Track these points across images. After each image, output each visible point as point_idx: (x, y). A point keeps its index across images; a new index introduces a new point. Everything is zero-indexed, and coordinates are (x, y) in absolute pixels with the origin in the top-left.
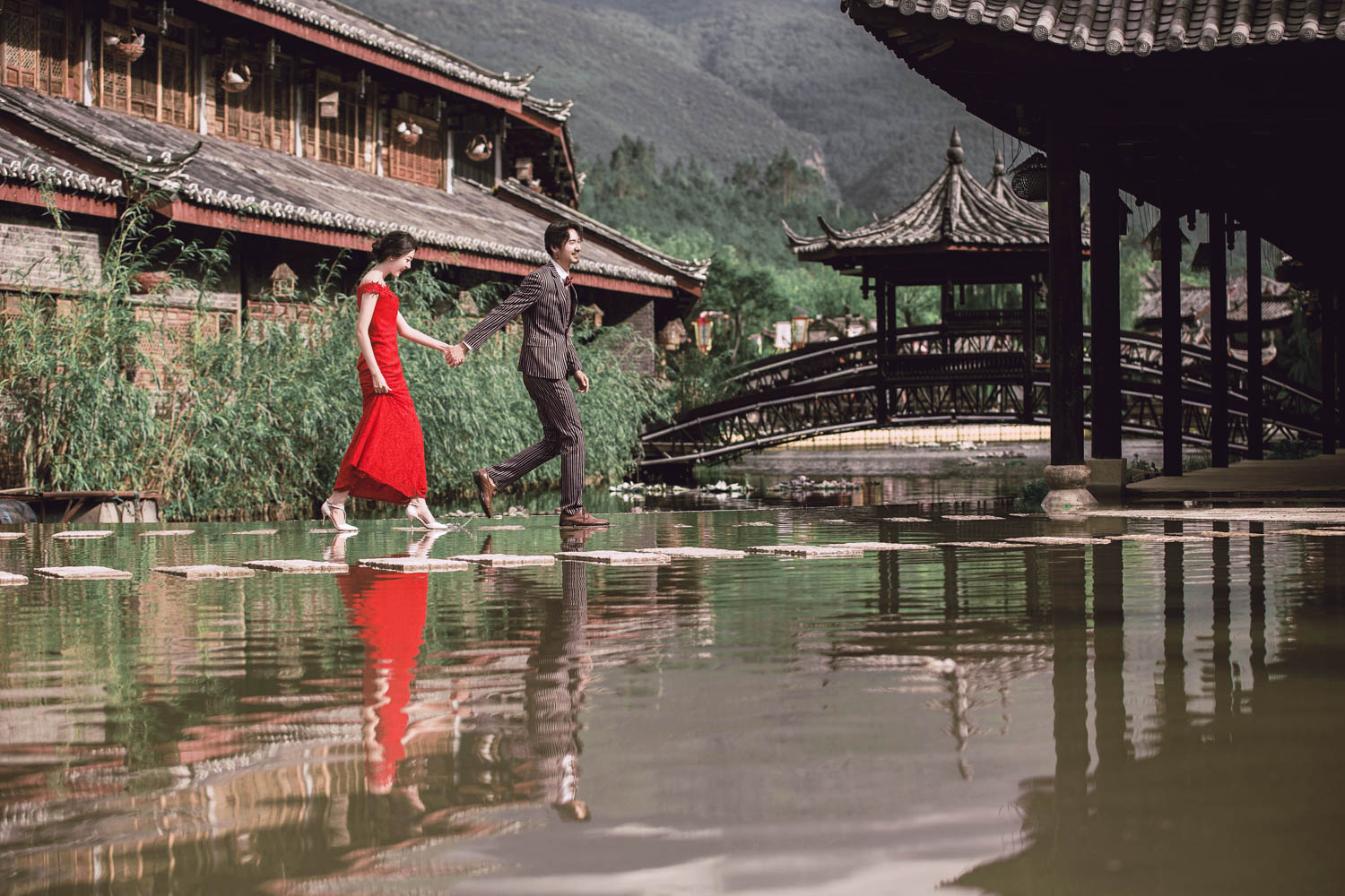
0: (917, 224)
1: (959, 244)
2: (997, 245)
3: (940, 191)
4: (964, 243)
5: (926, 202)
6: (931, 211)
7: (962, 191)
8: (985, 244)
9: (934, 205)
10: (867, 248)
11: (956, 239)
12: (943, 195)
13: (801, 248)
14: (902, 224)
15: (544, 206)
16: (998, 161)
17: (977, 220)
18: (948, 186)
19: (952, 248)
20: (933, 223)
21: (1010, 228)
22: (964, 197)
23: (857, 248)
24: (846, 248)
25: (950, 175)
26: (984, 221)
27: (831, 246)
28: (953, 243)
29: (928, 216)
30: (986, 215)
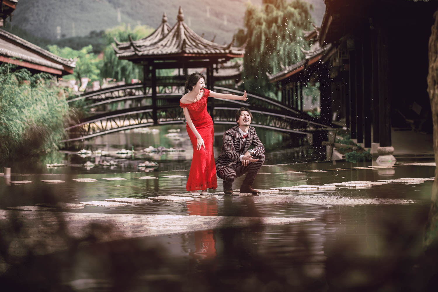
0: (168, 45)
1: (188, 54)
2: (202, 54)
3: (175, 32)
4: (190, 53)
5: (170, 36)
6: (173, 40)
7: (185, 32)
8: (198, 53)
9: (173, 37)
10: (151, 55)
11: (187, 51)
12: (177, 33)
13: (120, 55)
14: (162, 45)
15: (9, 37)
16: (164, 16)
17: (191, 43)
18: (178, 30)
19: (186, 55)
20: (175, 44)
21: (205, 47)
22: (185, 34)
23: (147, 55)
24: (142, 55)
25: (179, 26)
26: (194, 44)
27: (136, 54)
28: (186, 53)
29: (172, 42)
30: (194, 41)
